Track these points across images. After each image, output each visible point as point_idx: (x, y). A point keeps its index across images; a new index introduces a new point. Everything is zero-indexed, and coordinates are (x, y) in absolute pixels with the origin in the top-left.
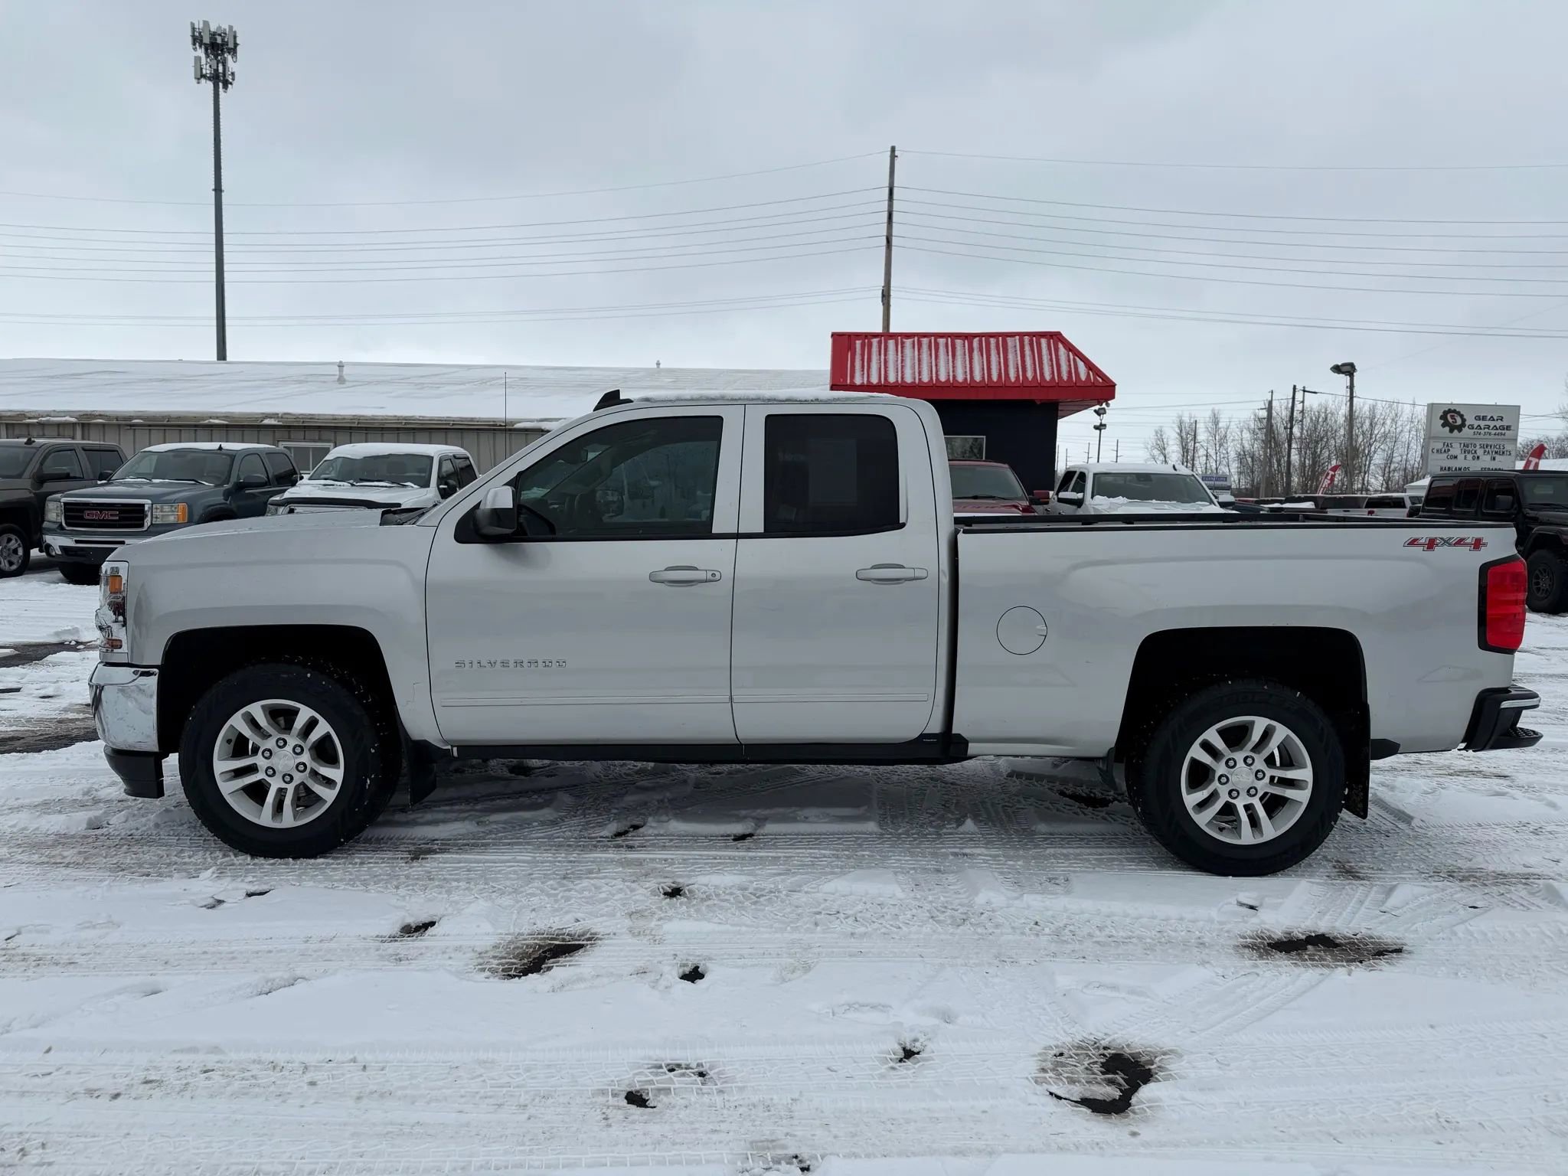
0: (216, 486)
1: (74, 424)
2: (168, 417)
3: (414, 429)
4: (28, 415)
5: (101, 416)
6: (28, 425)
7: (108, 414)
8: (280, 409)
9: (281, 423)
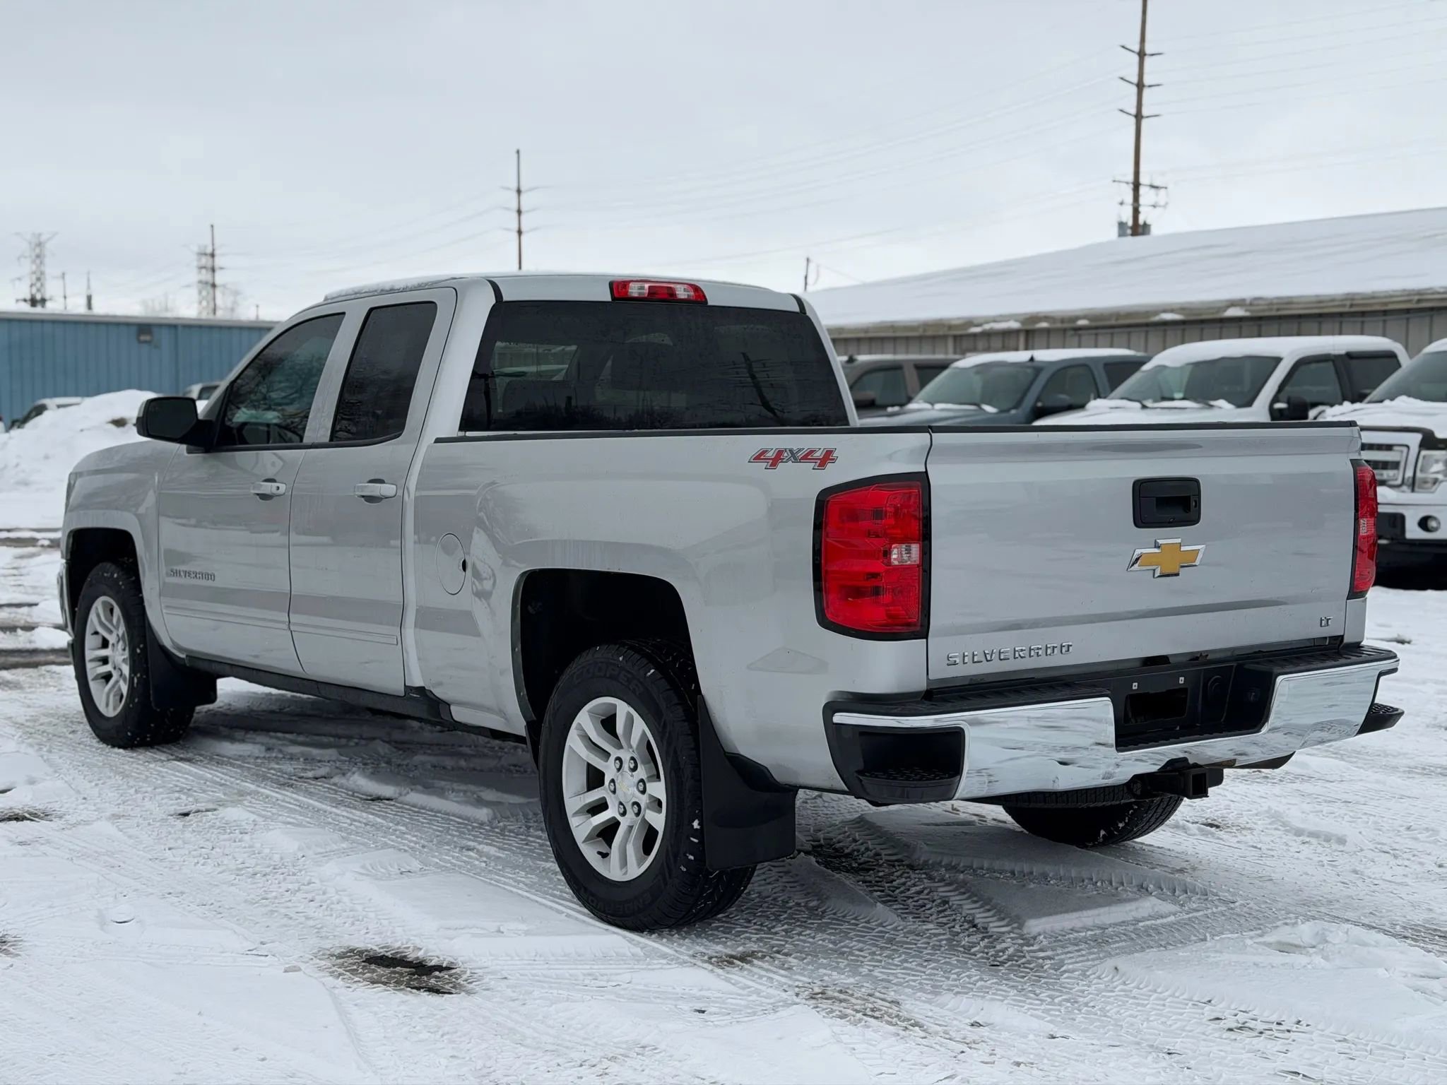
0: (1001, 411)
1: (1017, 332)
2: (1117, 315)
3: (1432, 309)
4: (976, 322)
5: (1046, 318)
6: (975, 335)
7: (1052, 315)
8: (1247, 293)
9: (1247, 314)
